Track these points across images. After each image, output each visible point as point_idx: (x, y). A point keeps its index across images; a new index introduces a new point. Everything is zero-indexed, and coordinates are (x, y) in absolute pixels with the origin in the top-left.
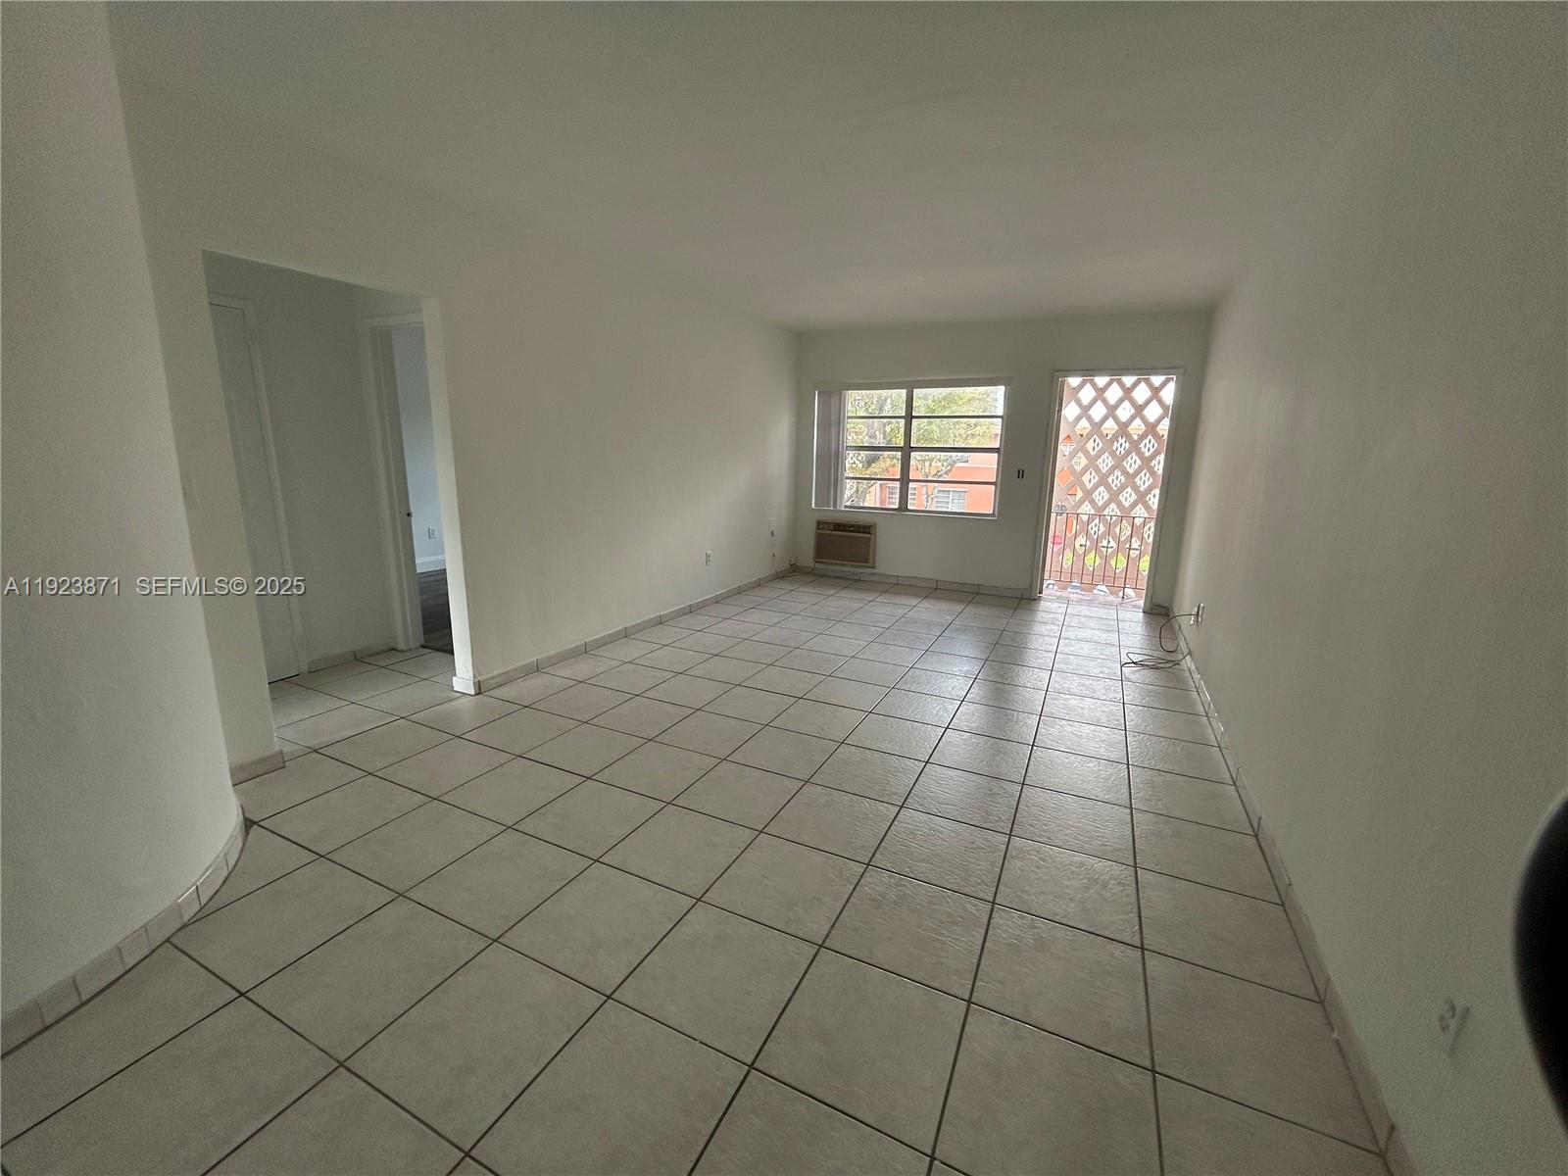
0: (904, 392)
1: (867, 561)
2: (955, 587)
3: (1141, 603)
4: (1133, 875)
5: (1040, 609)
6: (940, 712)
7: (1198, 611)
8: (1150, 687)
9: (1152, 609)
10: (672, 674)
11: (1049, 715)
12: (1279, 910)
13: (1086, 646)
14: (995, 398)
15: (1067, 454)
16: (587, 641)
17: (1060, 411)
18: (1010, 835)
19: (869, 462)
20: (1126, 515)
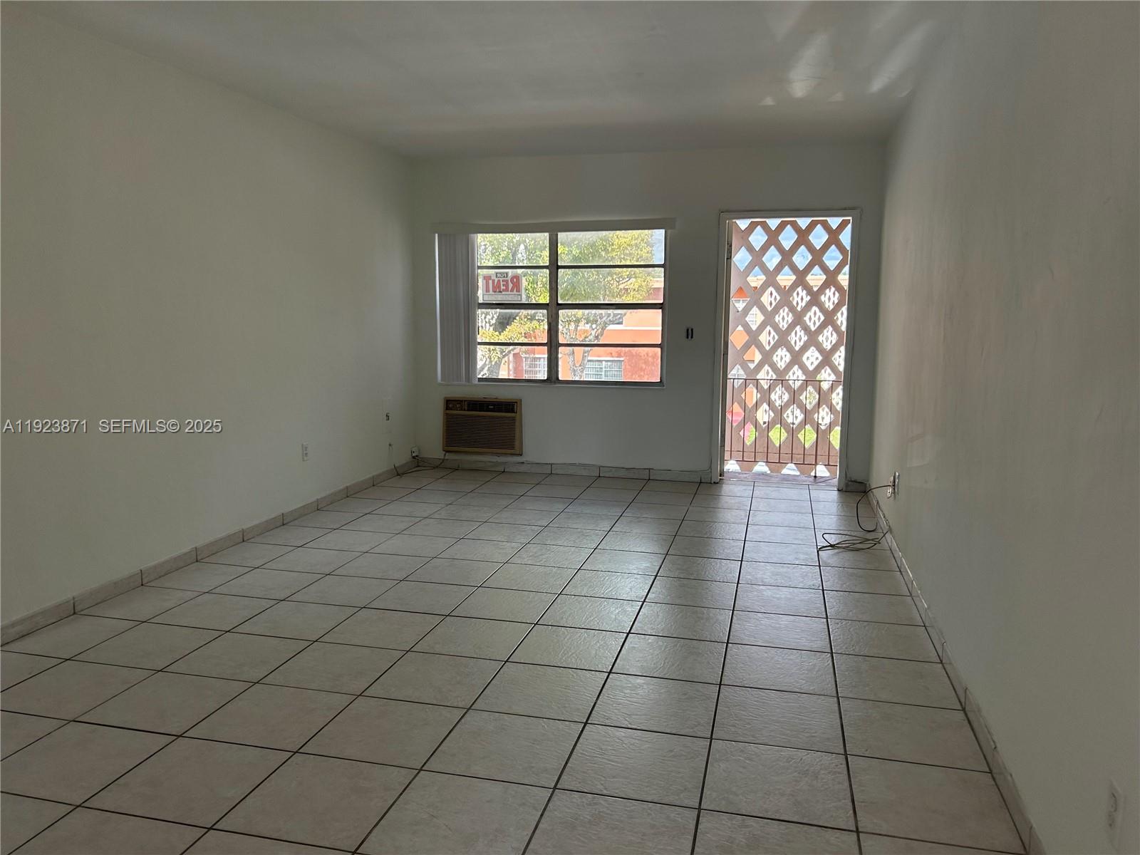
0: (544, 237)
1: (513, 448)
2: (622, 474)
3: (836, 481)
4: (845, 762)
5: (723, 493)
6: (621, 616)
7: (894, 482)
8: (850, 570)
9: (847, 485)
10: (273, 602)
11: (744, 609)
12: (987, 778)
13: (780, 531)
14: (652, 244)
15: (740, 310)
16: (142, 568)
17: (729, 258)
18: (711, 738)
19: (503, 324)
20: (811, 379)
